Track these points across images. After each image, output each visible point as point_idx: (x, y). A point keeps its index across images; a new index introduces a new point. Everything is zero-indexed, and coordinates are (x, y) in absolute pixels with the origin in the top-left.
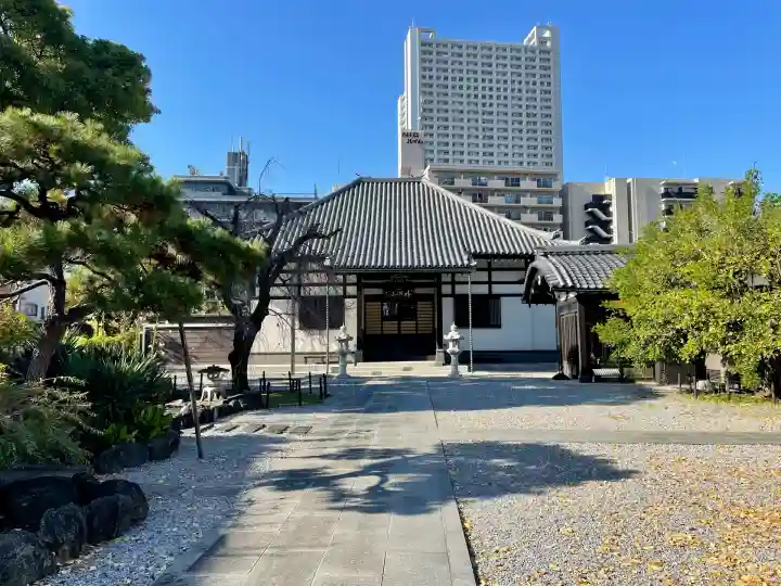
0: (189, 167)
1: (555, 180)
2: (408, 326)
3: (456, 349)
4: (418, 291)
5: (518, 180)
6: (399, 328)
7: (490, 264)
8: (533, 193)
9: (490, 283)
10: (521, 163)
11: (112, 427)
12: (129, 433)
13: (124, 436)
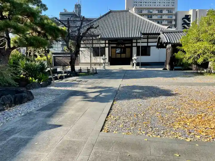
0: (64, 9)
1: (174, 10)
2: (123, 56)
3: (136, 62)
4: (127, 45)
5: (162, 11)
6: (121, 56)
7: (148, 36)
8: (166, 14)
9: (148, 42)
10: (164, 5)
11: (31, 78)
12: (35, 80)
13: (34, 81)
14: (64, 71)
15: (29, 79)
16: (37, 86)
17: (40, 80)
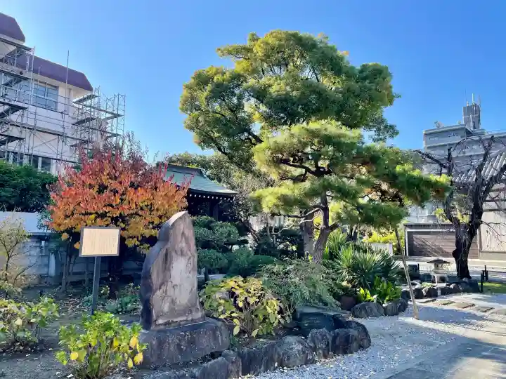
0: (435, 123)
11: (362, 291)
12: (372, 295)
13: (369, 297)
14: (439, 275)
15: (359, 291)
16: (375, 310)
17: (382, 296)
